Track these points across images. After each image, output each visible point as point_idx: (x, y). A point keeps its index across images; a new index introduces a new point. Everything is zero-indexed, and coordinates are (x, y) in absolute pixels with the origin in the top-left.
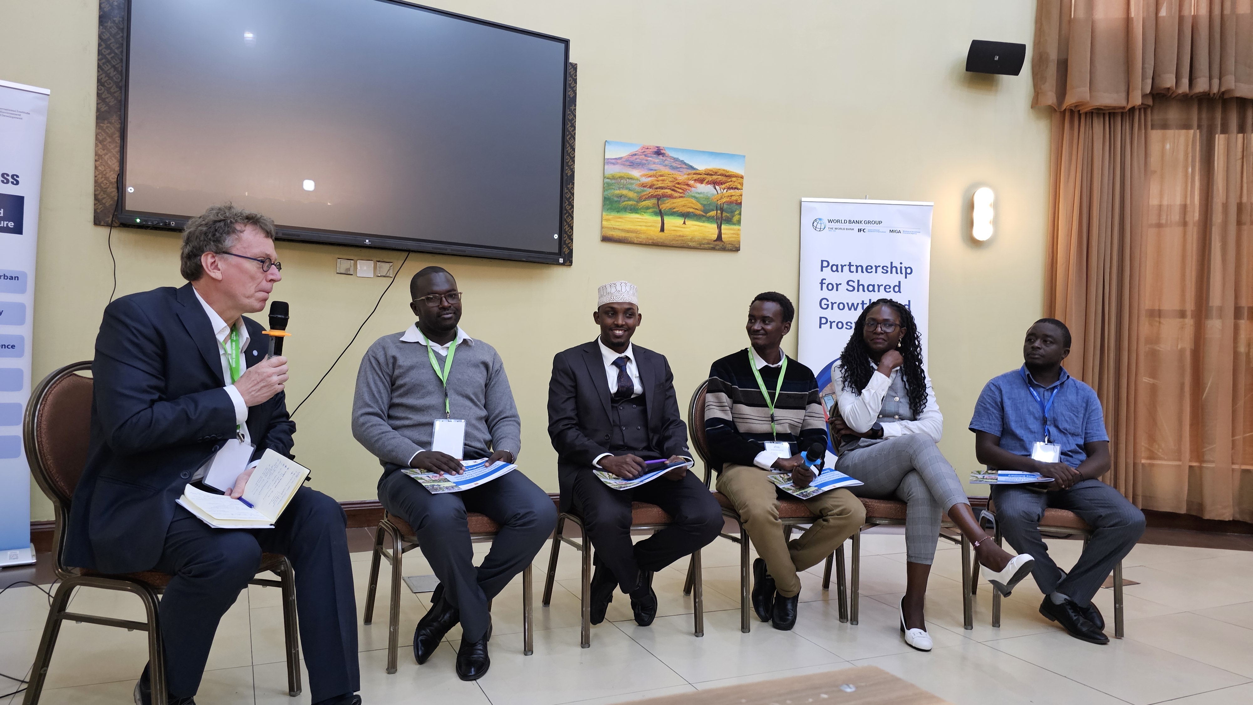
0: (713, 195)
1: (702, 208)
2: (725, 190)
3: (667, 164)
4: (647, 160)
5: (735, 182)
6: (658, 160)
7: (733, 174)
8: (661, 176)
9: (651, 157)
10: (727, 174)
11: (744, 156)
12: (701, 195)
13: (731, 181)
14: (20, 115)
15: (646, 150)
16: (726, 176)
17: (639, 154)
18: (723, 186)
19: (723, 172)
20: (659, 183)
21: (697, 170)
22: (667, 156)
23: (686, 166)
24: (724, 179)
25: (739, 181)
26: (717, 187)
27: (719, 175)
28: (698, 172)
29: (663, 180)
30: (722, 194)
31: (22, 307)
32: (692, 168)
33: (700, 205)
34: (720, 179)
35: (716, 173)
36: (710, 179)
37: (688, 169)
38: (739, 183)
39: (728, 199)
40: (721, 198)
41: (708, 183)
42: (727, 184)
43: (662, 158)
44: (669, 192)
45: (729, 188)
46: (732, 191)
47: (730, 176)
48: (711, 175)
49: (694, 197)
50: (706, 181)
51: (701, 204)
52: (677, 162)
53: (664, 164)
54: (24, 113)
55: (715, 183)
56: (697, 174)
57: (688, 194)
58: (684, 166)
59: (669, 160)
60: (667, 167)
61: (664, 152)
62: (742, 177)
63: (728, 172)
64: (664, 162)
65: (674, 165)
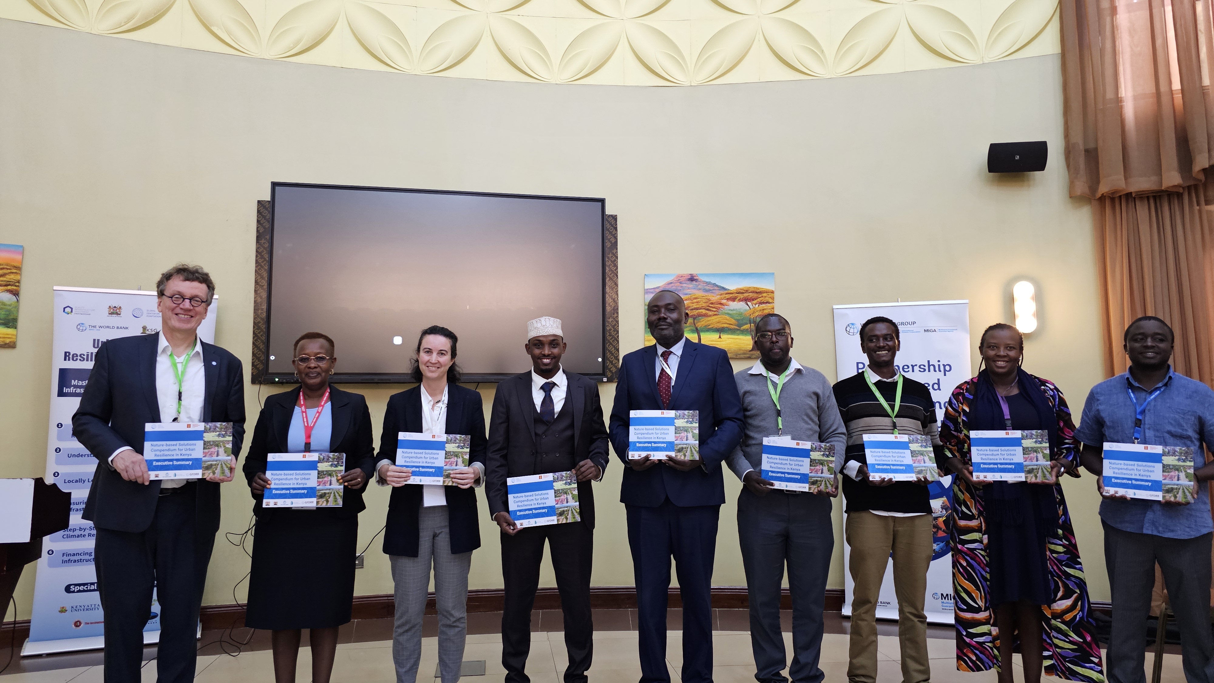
0: (746, 310)
1: (736, 323)
2: (758, 305)
3: (700, 288)
4: (682, 287)
5: (765, 297)
6: (692, 286)
7: (763, 290)
8: (695, 298)
9: (685, 283)
10: (758, 291)
11: (773, 274)
12: (734, 312)
13: (762, 297)
15: (680, 278)
16: (757, 293)
17: (675, 282)
18: (755, 302)
19: (753, 290)
20: (694, 305)
21: (729, 290)
22: (699, 282)
23: (718, 288)
24: (755, 295)
25: (770, 296)
26: (748, 303)
27: (750, 293)
28: (729, 292)
29: (697, 302)
30: (754, 309)
32: (724, 289)
33: (734, 321)
34: (751, 296)
35: (747, 291)
36: (742, 297)
37: (720, 290)
38: (770, 298)
39: (761, 313)
40: (754, 312)
41: (740, 300)
42: (758, 300)
43: (695, 283)
44: (704, 311)
45: (761, 303)
46: (764, 305)
47: (760, 293)
48: (743, 293)
49: (728, 314)
50: (737, 299)
51: (735, 319)
52: (709, 285)
53: (698, 288)
55: (746, 300)
56: (729, 294)
57: (721, 312)
58: (716, 288)
59: (702, 284)
60: (700, 291)
61: (697, 278)
62: (773, 292)
63: (758, 289)
64: (697, 287)
65: (707, 288)
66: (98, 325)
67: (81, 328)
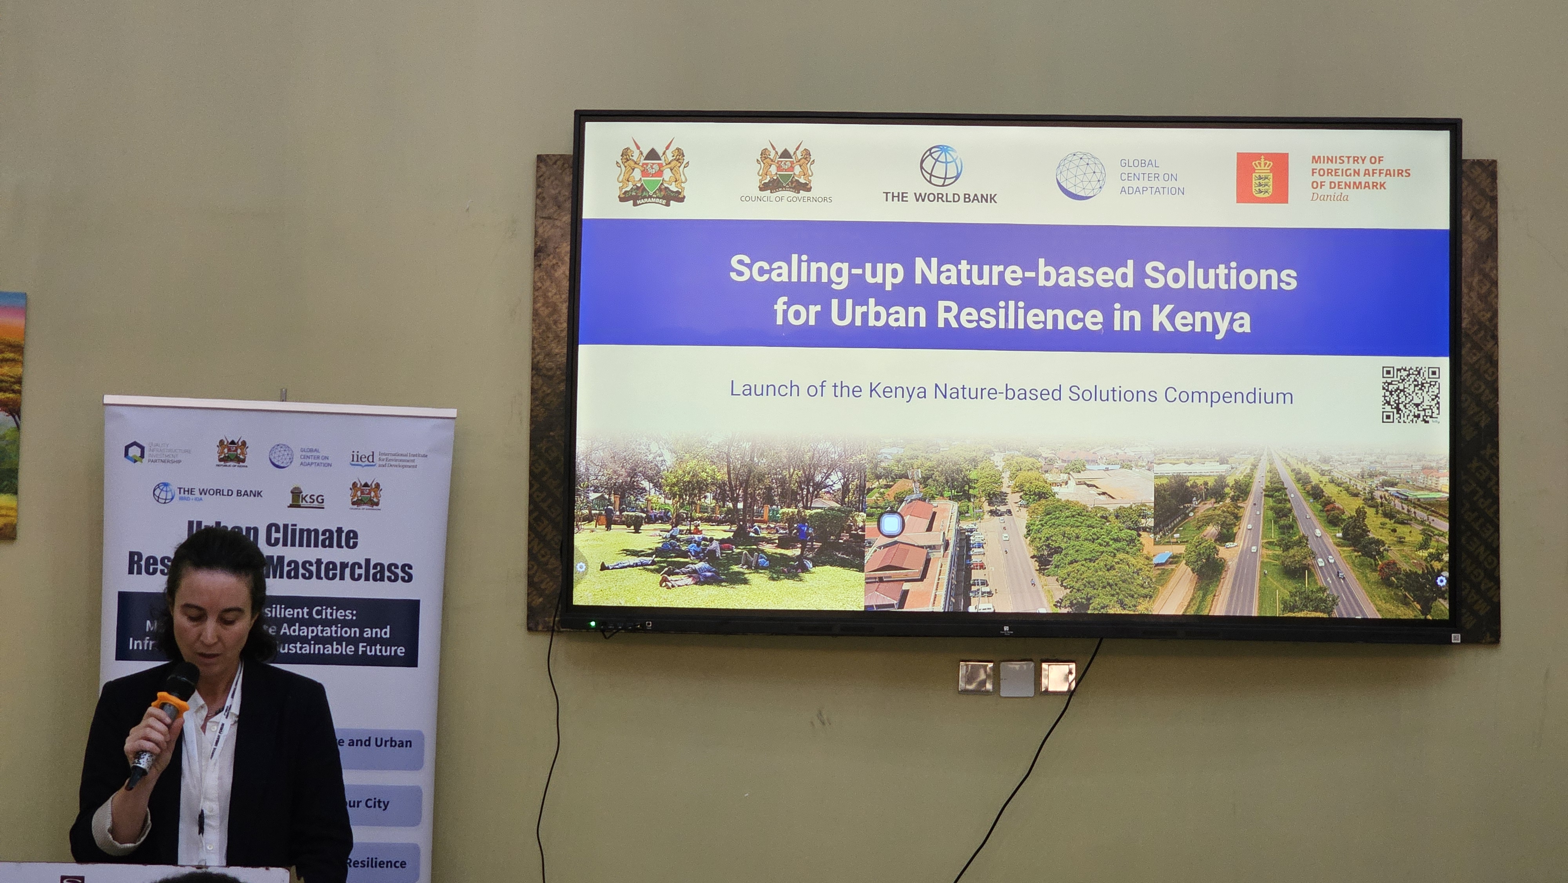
14: (413, 461)
31: (416, 792)
54: (419, 455)
66: (197, 486)
67: (163, 495)
